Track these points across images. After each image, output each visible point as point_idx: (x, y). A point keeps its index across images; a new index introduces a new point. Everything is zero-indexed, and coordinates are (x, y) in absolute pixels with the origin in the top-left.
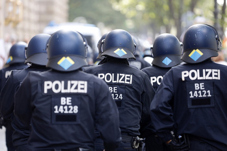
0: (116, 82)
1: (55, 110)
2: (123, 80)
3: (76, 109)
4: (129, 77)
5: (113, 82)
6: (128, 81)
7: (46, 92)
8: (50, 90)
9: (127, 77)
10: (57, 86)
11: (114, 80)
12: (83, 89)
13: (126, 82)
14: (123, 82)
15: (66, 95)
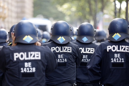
0: (62, 51)
1: (21, 70)
2: (67, 50)
3: (34, 70)
4: (70, 48)
5: (61, 52)
6: (69, 50)
7: (15, 59)
8: (18, 59)
9: (69, 48)
10: (22, 56)
11: (61, 51)
12: (38, 57)
13: (68, 51)
14: (66, 51)
15: (28, 61)
